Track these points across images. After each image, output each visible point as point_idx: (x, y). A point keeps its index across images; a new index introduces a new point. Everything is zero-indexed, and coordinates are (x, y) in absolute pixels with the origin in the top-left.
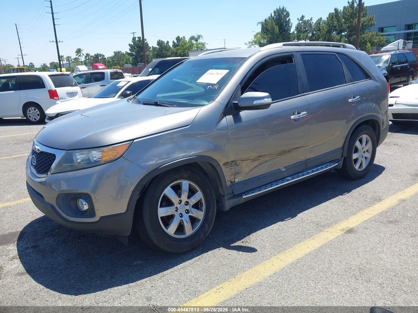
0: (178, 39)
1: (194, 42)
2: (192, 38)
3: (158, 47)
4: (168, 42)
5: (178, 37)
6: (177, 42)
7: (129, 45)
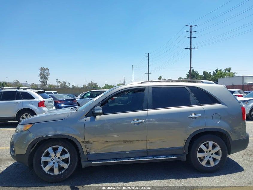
0: (217, 70)
1: (227, 72)
2: (226, 70)
3: (203, 75)
4: (210, 72)
5: (217, 69)
6: (216, 72)
7: (187, 74)
